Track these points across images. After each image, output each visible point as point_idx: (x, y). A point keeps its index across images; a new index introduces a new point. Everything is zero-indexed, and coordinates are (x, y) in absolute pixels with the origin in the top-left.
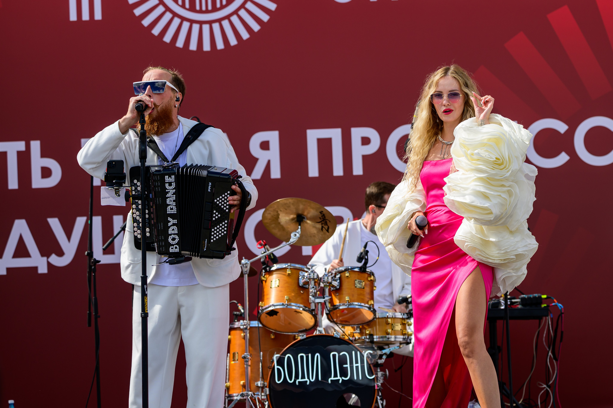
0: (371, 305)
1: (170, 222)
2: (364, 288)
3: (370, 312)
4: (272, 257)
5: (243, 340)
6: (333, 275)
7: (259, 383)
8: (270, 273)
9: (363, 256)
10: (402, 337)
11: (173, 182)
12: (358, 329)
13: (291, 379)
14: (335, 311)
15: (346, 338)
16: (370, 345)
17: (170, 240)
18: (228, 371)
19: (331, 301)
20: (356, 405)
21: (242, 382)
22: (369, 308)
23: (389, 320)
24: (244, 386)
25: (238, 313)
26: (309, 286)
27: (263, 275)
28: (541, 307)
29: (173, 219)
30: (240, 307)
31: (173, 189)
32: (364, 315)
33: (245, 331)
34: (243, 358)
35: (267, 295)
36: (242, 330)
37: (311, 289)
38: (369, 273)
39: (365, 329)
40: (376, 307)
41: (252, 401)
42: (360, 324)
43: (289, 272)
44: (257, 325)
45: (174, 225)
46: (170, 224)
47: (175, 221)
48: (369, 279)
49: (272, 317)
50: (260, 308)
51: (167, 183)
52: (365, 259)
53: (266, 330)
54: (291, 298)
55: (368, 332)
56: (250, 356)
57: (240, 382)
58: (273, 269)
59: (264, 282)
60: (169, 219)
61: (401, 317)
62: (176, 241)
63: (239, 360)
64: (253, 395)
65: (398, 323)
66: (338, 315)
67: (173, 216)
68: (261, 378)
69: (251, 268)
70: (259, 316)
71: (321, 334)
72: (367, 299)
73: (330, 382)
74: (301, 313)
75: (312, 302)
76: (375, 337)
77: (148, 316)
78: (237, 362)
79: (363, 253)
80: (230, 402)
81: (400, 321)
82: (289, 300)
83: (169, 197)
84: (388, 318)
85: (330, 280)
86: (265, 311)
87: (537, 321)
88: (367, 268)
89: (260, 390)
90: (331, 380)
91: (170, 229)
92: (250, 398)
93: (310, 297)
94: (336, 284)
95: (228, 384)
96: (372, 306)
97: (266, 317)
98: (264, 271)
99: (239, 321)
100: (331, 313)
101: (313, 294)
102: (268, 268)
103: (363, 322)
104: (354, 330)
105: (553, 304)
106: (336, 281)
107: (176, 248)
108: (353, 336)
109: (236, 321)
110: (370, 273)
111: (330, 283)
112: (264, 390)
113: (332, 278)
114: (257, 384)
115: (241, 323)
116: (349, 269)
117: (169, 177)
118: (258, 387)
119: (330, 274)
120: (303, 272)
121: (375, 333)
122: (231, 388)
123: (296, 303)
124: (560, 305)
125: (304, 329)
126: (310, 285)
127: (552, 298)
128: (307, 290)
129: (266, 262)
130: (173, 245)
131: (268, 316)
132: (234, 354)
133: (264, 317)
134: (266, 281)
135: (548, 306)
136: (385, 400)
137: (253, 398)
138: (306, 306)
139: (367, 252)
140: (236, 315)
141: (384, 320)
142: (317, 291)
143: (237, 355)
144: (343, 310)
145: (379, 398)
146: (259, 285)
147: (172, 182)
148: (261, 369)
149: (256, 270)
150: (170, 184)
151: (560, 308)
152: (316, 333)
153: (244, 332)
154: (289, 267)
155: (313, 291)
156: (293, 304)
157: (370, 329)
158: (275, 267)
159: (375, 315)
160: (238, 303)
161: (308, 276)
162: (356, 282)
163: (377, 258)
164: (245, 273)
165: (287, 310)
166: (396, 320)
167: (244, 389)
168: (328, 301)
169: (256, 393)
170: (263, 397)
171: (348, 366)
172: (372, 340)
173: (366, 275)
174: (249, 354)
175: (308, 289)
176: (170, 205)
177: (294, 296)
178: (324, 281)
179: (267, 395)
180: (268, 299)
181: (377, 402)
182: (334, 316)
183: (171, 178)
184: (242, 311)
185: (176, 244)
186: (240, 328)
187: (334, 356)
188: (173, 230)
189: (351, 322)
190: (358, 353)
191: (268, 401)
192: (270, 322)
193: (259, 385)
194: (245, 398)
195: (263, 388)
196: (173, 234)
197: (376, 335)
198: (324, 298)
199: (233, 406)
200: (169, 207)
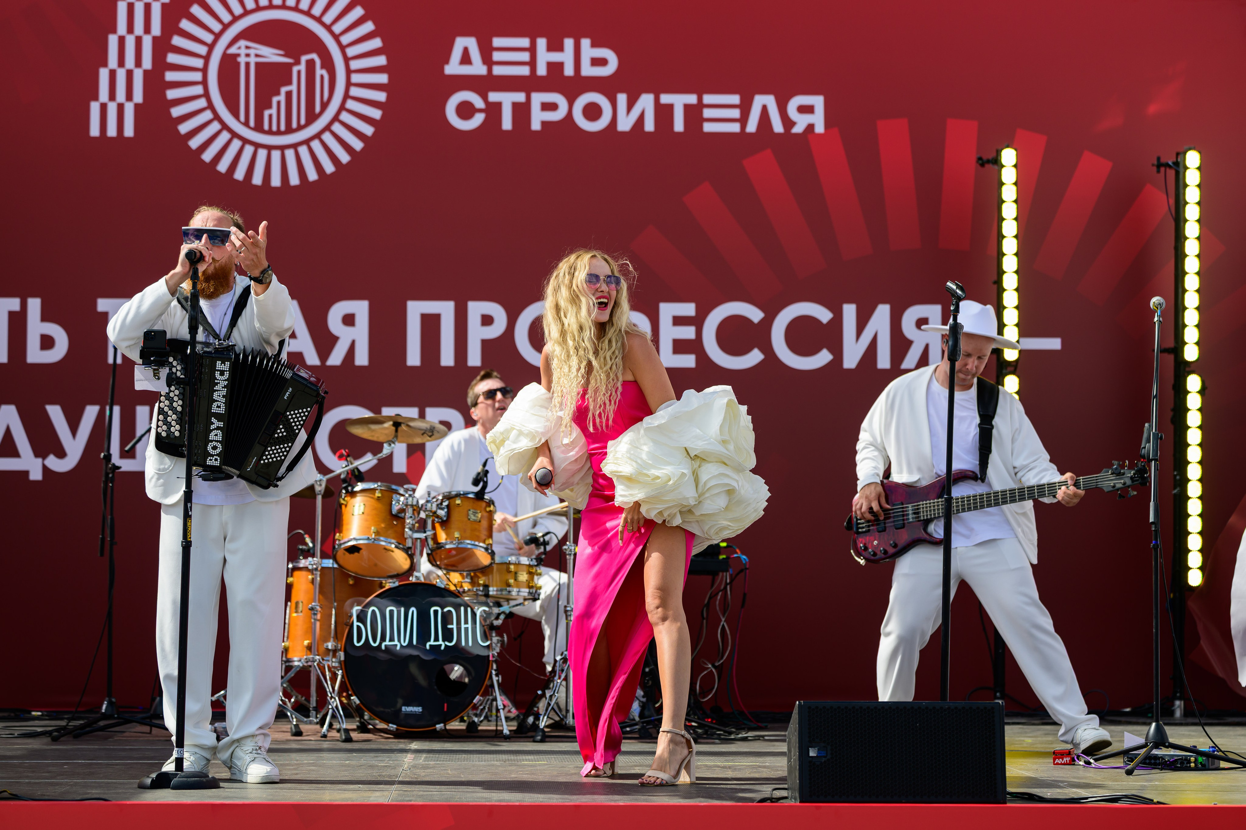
0: (488, 545)
1: (214, 424)
2: (480, 521)
3: (486, 554)
4: (357, 473)
5: (311, 585)
6: (439, 502)
7: (330, 645)
8: (353, 494)
9: (481, 478)
10: (527, 590)
11: (226, 371)
12: (469, 577)
13: (375, 641)
14: (438, 551)
15: (452, 588)
16: (483, 599)
17: (209, 448)
18: (287, 626)
19: (435, 538)
20: (460, 680)
21: (306, 642)
22: (486, 549)
23: (512, 567)
24: (309, 648)
25: (304, 547)
26: (405, 514)
27: (343, 497)
28: (718, 558)
29: (218, 421)
30: (308, 540)
31: (225, 380)
32: (478, 559)
33: (314, 572)
34: (310, 609)
35: (348, 524)
36: (312, 571)
37: (408, 519)
38: (487, 501)
39: (479, 577)
40: (494, 548)
41: (319, 669)
42: (472, 571)
43: (378, 494)
44: (331, 566)
45: (218, 428)
46: (212, 427)
47: (221, 424)
48: (488, 509)
49: (352, 555)
50: (337, 542)
51: (218, 370)
52: (484, 481)
53: (342, 572)
54: (379, 530)
55: (481, 582)
56: (321, 607)
57: (303, 642)
58: (357, 489)
59: (343, 507)
60: (213, 420)
61: (527, 563)
62: (218, 451)
63: (303, 612)
64: (321, 660)
65: (523, 571)
66: (443, 557)
67: (218, 417)
68: (333, 638)
69: (327, 488)
70: (335, 553)
71: (419, 581)
72: (483, 537)
73: (428, 647)
74: (393, 551)
75: (408, 537)
76: (491, 589)
77: (191, 546)
78: (301, 614)
79: (481, 474)
80: (288, 669)
81: (525, 568)
82: (377, 533)
83: (218, 391)
84: (510, 563)
85: (434, 509)
86: (343, 546)
87: (710, 577)
88: (486, 494)
89: (331, 654)
90: (430, 646)
91: (213, 433)
92: (318, 664)
93: (407, 530)
94: (442, 513)
95: (287, 644)
96: (489, 547)
97: (344, 554)
98: (344, 491)
99: (305, 558)
100: (434, 553)
101: (410, 526)
102: (350, 488)
103: (476, 568)
104: (463, 578)
105: (735, 555)
106: (442, 509)
107: (216, 460)
108: (462, 586)
109: (301, 558)
110: (490, 501)
111: (435, 513)
112: (337, 654)
113: (437, 505)
114: (327, 646)
115: (310, 562)
116: (461, 494)
117: (221, 364)
118: (328, 650)
119: (435, 500)
120: (398, 496)
121: (491, 584)
122: (290, 650)
123: (386, 537)
124: (744, 557)
125: (395, 573)
126: (407, 514)
127: (734, 547)
128: (402, 520)
129: (348, 480)
130: (213, 456)
131: (347, 554)
132: (297, 603)
133: (340, 554)
134: (346, 506)
135: (728, 558)
136: (500, 676)
137: (321, 665)
138: (400, 542)
139: (487, 472)
140: (302, 550)
141: (505, 567)
142: (416, 523)
143: (301, 605)
144: (450, 550)
145: (494, 672)
146: (336, 510)
147: (225, 371)
148: (333, 626)
149: (333, 489)
150: (222, 373)
151: (744, 562)
152: (413, 579)
153: (313, 574)
154: (379, 488)
155: (411, 523)
156: (382, 538)
157: (484, 578)
158: (359, 487)
159: (493, 558)
160: (306, 534)
161: (405, 501)
162: (470, 512)
163: (500, 481)
164: (319, 493)
165: (373, 546)
166: (520, 567)
167: (309, 652)
168: (431, 537)
169: (325, 659)
170: (334, 664)
171: (454, 626)
172: (487, 593)
173: (484, 504)
174: (319, 604)
175: (404, 519)
176: (217, 401)
177: (384, 528)
178: (426, 508)
179: (340, 662)
180: (348, 530)
181: (491, 677)
182: (437, 558)
183: (225, 365)
184: (311, 545)
185: (216, 455)
186: (307, 567)
187: (436, 612)
188: (216, 435)
189: (460, 567)
190: (469, 609)
191: (341, 669)
192: (350, 562)
193: (330, 647)
194: (310, 664)
195: (335, 651)
196: (215, 441)
197: (493, 586)
198: (425, 532)
199: (293, 675)
200: (215, 404)
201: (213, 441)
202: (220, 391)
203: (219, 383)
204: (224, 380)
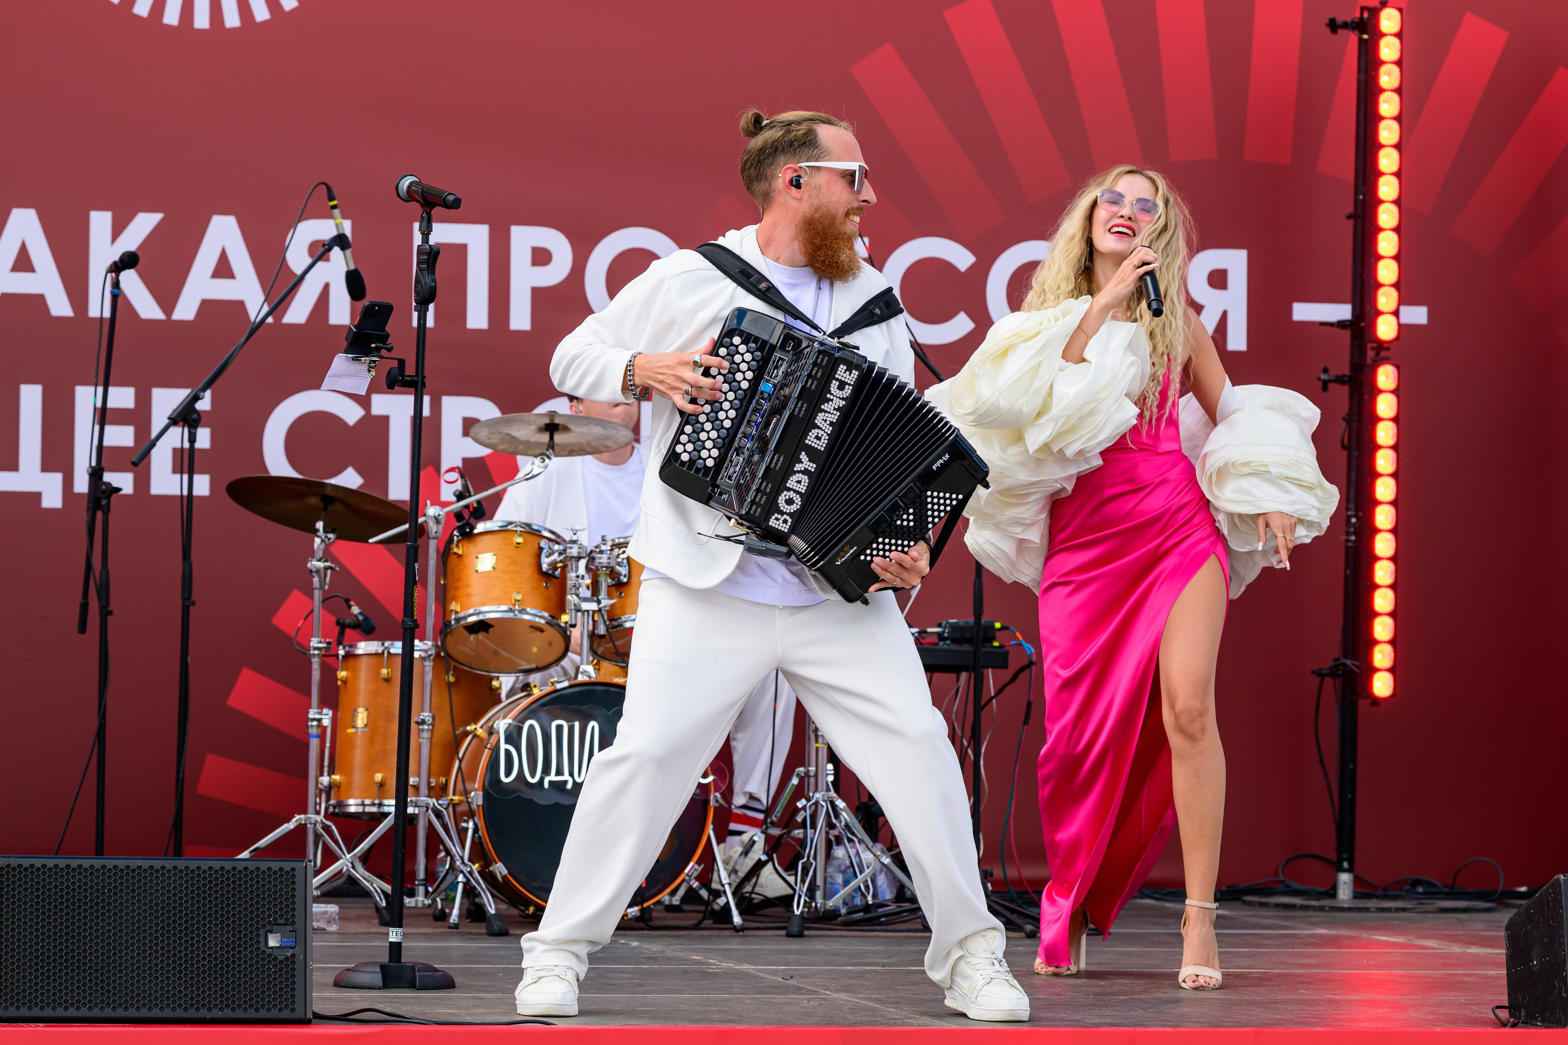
1: (802, 463)
11: (849, 385)
17: (781, 499)
29: (810, 461)
31: (843, 399)
45: (805, 472)
46: (798, 467)
47: (812, 467)
51: (837, 380)
60: (803, 456)
62: (793, 508)
67: (812, 453)
83: (826, 412)
91: (795, 478)
107: (785, 521)
117: (846, 371)
130: (782, 513)
147: (847, 383)
150: (842, 386)
176: (819, 428)
183: (850, 375)
185: (788, 514)
188: (799, 482)
196: (795, 491)
200: (815, 432)
201: (792, 489)
202: (829, 413)
203: (832, 400)
204: (840, 398)
